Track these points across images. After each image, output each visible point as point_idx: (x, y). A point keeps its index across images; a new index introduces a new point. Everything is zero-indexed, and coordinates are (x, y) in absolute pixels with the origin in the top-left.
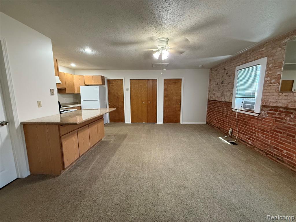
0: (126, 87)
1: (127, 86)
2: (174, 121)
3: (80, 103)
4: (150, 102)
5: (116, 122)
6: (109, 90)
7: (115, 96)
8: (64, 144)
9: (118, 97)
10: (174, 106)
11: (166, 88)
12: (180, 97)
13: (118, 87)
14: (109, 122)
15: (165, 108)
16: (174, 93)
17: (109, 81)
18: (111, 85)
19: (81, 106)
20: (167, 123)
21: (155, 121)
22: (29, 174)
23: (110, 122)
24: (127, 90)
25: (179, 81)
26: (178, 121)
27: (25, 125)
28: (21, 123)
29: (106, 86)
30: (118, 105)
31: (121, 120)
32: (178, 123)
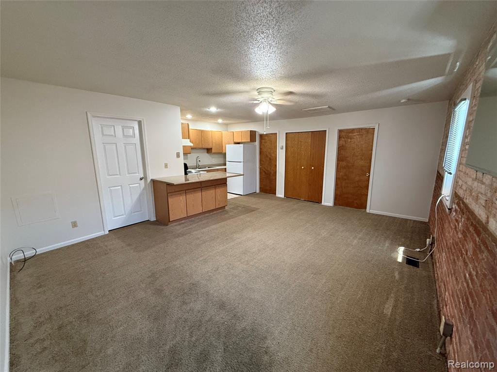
0: (281, 145)
1: (281, 142)
2: (356, 205)
3: (225, 165)
4: (313, 168)
5: (266, 193)
6: (260, 149)
7: (267, 156)
8: (170, 200)
9: (270, 159)
10: (357, 178)
11: (343, 145)
12: (369, 161)
13: (271, 145)
14: (258, 191)
15: (338, 180)
16: (357, 154)
17: (261, 136)
18: (263, 141)
19: (226, 169)
20: (341, 207)
21: (319, 201)
22: (155, 220)
23: (260, 192)
24: (282, 148)
25: (370, 132)
26: (364, 206)
27: (154, 182)
28: (152, 180)
29: (257, 143)
30: (269, 170)
31: (273, 191)
32: (364, 210)
